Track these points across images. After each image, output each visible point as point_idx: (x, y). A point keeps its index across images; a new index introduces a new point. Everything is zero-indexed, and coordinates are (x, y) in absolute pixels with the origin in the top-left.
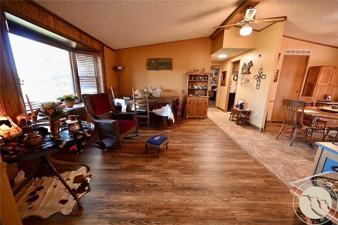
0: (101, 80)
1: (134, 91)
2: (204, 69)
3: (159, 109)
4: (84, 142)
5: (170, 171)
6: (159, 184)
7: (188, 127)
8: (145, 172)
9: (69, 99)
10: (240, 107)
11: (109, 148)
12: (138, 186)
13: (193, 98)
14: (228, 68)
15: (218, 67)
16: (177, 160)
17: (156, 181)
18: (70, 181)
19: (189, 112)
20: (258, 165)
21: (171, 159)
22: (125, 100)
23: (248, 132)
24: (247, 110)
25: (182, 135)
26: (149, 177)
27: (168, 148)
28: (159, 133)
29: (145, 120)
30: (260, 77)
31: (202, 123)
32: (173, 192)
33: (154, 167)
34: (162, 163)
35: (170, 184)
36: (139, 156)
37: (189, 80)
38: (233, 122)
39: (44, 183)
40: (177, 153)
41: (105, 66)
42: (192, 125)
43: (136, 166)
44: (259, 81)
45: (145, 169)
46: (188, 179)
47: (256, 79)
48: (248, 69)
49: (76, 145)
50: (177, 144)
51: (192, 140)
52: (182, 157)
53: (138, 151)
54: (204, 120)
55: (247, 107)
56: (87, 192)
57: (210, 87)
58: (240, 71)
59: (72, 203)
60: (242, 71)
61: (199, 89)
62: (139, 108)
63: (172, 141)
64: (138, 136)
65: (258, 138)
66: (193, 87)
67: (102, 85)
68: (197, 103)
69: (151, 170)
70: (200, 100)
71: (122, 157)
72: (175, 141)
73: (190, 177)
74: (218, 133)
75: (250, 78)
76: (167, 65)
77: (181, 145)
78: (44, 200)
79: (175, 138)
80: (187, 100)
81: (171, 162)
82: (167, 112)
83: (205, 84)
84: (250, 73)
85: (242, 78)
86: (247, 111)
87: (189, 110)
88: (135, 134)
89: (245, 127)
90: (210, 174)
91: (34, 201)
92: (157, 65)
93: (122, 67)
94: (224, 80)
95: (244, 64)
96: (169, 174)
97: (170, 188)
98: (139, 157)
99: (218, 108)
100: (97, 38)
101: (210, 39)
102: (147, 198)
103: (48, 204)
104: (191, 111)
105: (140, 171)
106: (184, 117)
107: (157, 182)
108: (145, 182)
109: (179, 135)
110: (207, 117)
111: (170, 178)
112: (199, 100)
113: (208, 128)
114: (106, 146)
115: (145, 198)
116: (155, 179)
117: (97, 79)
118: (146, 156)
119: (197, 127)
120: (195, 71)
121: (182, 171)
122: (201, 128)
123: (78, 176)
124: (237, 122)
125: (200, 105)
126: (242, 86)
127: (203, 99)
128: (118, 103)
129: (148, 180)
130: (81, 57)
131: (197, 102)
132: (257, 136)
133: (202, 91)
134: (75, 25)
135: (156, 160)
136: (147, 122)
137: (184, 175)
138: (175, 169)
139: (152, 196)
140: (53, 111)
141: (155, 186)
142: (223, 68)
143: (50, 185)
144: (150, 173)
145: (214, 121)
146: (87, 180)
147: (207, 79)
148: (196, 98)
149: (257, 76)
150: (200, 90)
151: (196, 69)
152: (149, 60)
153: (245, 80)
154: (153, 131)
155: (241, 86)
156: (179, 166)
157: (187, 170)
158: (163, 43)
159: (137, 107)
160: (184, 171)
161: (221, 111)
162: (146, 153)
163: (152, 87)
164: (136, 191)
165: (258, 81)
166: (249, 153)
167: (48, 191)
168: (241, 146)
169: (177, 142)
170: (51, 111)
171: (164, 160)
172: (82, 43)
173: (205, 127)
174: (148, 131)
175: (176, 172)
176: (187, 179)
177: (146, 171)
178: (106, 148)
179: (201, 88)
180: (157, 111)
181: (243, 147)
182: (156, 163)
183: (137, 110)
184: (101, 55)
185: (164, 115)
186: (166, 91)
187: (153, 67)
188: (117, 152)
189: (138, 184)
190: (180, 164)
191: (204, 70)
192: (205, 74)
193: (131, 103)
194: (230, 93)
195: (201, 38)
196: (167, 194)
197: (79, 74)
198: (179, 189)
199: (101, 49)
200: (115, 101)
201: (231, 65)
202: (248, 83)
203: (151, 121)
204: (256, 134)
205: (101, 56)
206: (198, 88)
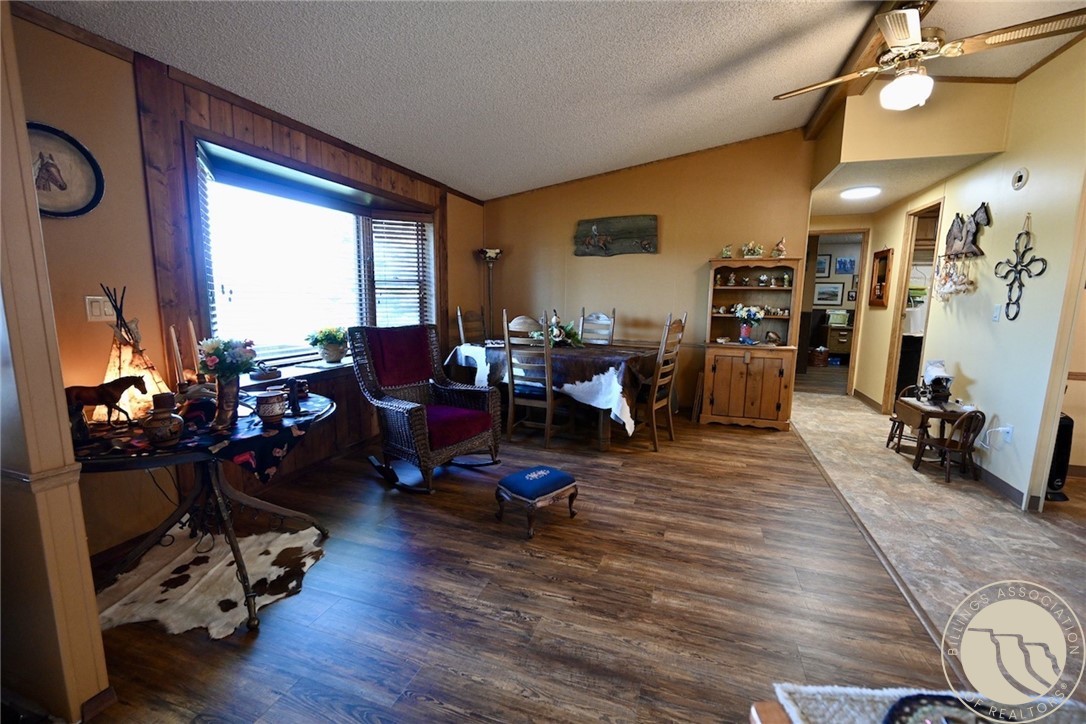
0: (432, 290)
1: (509, 321)
2: (778, 245)
3: (583, 381)
4: (282, 448)
5: (542, 591)
6: (484, 622)
7: (691, 456)
8: (463, 575)
9: (330, 339)
10: (929, 396)
11: (404, 488)
12: (420, 610)
13: (729, 353)
14: (899, 238)
15: (860, 237)
16: (586, 560)
17: (481, 609)
18: (269, 556)
19: (712, 402)
20: (922, 648)
21: (568, 553)
22: (488, 349)
23: (957, 506)
24: (968, 408)
25: (651, 480)
26: (466, 595)
27: (575, 517)
28: (575, 462)
29: (539, 415)
30: (1019, 268)
31: (755, 446)
32: (514, 657)
33: (497, 567)
34: (529, 557)
35: (517, 630)
36: (473, 524)
37: (718, 287)
38: (899, 458)
39: (215, 551)
40: (598, 536)
41: (445, 248)
42: (712, 449)
43: (448, 553)
44: (1016, 284)
45: (470, 567)
46: (588, 629)
47: (1005, 277)
48: (970, 238)
49: (253, 452)
50: (618, 506)
51: (678, 501)
52: (606, 551)
53: (477, 508)
54: (770, 438)
55: (968, 398)
56: (287, 596)
57: (844, 312)
58: (941, 248)
59: (241, 614)
60: (947, 248)
61: (753, 319)
62: (523, 374)
63: (604, 494)
64: (495, 463)
65: (996, 534)
66: (732, 313)
67: (432, 303)
68: (745, 371)
69: (484, 573)
70: (756, 361)
71: (424, 519)
72: (615, 497)
73: (599, 624)
74: (804, 490)
75: (982, 275)
76: (641, 237)
77: (629, 512)
78: (193, 590)
79: (620, 488)
80: (707, 357)
81: (561, 561)
82: (609, 394)
83: (781, 300)
84: (978, 253)
85: (944, 274)
86: (961, 414)
87: (712, 395)
88: (489, 457)
89: (953, 484)
90: (681, 634)
91: (175, 587)
92: (606, 240)
93: (498, 251)
94: (881, 286)
95: (954, 217)
96: (532, 598)
97: (512, 642)
98: (472, 528)
99: (859, 395)
100: (425, 174)
101: (805, 136)
102: (425, 654)
103: (196, 603)
104: (721, 397)
105: (450, 570)
106: (694, 421)
107: (482, 615)
108: (445, 605)
109: (642, 478)
110: (786, 428)
111: (528, 613)
112: (752, 358)
113: (770, 468)
114: (397, 480)
115: (419, 652)
116: (479, 604)
117: (422, 285)
118: (492, 528)
119: (725, 457)
120: (741, 253)
121: (580, 599)
122: (739, 464)
123: (292, 548)
124: (913, 457)
125: (758, 378)
126: (948, 309)
127: (770, 355)
128: (467, 357)
129: (456, 602)
130: (383, 228)
131: (745, 367)
132: (992, 526)
133: (769, 326)
134: (361, 146)
135: (517, 547)
136: (544, 422)
137: (580, 613)
138: (560, 588)
139: (443, 651)
140: (218, 360)
141: (471, 623)
142: (879, 236)
143: (224, 558)
144: (477, 582)
145: (809, 445)
146: (304, 564)
147: (791, 283)
148: (740, 353)
149: (1008, 262)
150: (758, 320)
151: (746, 245)
152: (580, 223)
153: (955, 283)
154: (557, 455)
155: (945, 308)
156: (580, 580)
157: (600, 599)
158: (630, 168)
159: (518, 372)
160: (589, 601)
161: (866, 408)
162: (499, 518)
163: (584, 309)
164: (409, 624)
165: (1011, 286)
166: (908, 592)
167: (211, 572)
168: (885, 557)
169: (623, 500)
170: (213, 361)
171: (539, 552)
172: (381, 190)
173: (760, 462)
174: (545, 454)
175: (561, 597)
176: (582, 628)
177: (467, 574)
178: (398, 487)
179: (761, 315)
180: (576, 389)
181: (893, 562)
182: (514, 555)
183: (516, 382)
184: (437, 218)
185: (600, 403)
186: (637, 323)
187: (594, 246)
188: (419, 503)
189: (424, 605)
190: (590, 574)
191: (779, 250)
192: (779, 264)
193: (501, 358)
194: (904, 337)
195: (766, 136)
196: (490, 658)
197: (376, 273)
198: (538, 653)
199: (438, 202)
200: (459, 352)
201: (908, 223)
202: (974, 296)
203: (556, 420)
204: (993, 520)
205: (437, 222)
206: (749, 316)
